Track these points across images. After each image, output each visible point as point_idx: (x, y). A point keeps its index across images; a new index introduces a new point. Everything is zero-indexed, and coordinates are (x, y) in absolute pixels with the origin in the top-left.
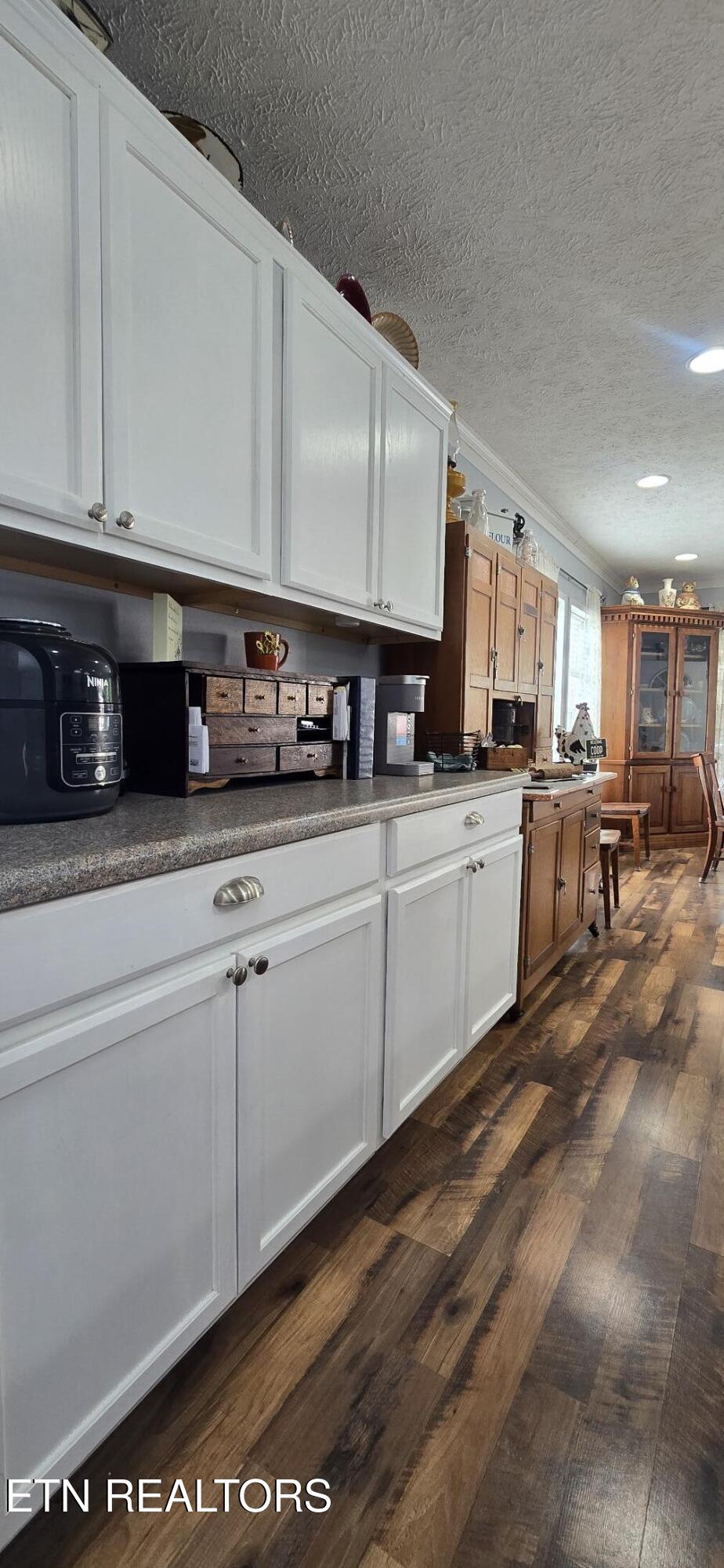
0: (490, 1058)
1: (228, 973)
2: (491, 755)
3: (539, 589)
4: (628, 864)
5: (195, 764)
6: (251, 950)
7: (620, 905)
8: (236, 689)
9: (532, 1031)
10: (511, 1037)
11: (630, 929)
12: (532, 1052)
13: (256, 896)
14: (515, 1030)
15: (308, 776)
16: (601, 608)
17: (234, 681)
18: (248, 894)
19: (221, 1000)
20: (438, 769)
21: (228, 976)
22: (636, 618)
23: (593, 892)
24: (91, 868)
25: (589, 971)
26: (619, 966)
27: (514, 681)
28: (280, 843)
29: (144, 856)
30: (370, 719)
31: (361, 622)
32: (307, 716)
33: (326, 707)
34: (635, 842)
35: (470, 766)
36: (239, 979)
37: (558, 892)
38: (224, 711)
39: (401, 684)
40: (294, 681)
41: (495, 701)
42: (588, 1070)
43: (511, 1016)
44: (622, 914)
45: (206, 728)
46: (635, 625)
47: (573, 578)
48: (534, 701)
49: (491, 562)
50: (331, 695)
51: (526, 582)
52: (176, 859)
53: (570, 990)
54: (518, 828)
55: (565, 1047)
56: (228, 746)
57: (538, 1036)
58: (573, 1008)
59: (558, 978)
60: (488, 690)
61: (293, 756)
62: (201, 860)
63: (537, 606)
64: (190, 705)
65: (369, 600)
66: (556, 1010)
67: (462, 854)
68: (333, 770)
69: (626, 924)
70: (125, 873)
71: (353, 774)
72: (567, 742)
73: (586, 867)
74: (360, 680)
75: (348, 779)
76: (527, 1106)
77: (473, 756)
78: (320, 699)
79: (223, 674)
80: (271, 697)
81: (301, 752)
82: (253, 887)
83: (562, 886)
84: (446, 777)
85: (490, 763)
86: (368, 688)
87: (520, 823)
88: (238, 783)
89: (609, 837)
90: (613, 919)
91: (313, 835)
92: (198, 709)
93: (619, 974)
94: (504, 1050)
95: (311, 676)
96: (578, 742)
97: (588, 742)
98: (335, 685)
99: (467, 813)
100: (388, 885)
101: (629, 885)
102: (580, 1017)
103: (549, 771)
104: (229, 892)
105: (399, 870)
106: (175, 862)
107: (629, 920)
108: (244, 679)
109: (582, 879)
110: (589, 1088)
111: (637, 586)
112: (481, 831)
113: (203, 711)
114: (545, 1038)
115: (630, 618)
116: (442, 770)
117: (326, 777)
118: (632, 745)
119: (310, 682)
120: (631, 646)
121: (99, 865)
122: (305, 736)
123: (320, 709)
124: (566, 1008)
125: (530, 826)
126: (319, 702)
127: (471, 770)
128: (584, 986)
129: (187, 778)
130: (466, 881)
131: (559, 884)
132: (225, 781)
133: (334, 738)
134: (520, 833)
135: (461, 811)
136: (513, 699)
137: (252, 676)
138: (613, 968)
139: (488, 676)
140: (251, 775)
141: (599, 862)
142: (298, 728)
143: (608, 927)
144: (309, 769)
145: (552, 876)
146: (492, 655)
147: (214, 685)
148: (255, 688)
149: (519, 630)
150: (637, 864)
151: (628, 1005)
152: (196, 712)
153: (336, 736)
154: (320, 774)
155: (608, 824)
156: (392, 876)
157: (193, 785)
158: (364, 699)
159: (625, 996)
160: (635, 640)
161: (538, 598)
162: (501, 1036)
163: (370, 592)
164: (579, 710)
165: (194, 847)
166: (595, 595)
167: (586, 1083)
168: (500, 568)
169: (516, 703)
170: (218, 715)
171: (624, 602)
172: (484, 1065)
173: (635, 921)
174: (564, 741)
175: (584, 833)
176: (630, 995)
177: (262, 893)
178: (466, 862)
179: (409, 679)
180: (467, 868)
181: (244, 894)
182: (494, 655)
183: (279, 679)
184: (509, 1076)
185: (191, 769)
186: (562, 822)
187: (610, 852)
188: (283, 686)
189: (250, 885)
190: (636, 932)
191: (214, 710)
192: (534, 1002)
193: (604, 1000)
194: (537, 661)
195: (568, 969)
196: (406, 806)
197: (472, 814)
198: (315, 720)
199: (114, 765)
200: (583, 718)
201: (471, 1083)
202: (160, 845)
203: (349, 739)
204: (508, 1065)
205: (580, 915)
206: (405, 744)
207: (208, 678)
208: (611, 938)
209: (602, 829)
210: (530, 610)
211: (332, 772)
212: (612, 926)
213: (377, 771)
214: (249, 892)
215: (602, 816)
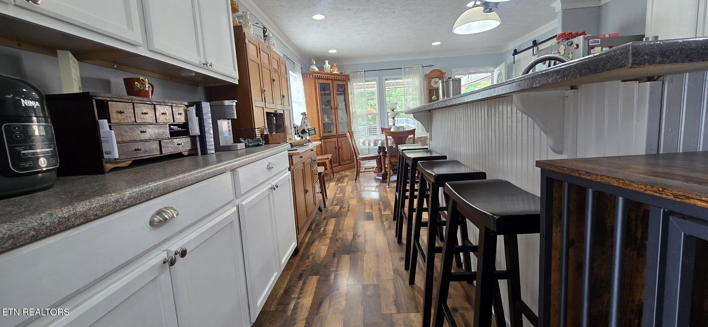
0: (290, 273)
1: (164, 261)
2: (270, 137)
3: (279, 61)
4: (327, 180)
5: (108, 153)
6: (175, 246)
7: (328, 198)
8: (129, 109)
9: (306, 256)
10: (297, 261)
11: (334, 206)
12: (307, 265)
13: (174, 217)
14: (298, 258)
15: (179, 155)
16: (302, 72)
17: (127, 104)
18: (169, 216)
19: (162, 277)
20: (247, 146)
21: (164, 263)
22: (316, 77)
23: (318, 193)
24: (66, 215)
25: (322, 226)
26: (333, 222)
27: (273, 103)
28: (183, 186)
29: (102, 203)
30: (210, 123)
31: (197, 73)
32: (174, 123)
33: (184, 118)
34: (329, 171)
35: (262, 143)
36: (172, 262)
37: (306, 195)
38: (123, 122)
39: (223, 105)
40: (163, 104)
41: (266, 112)
42: (331, 264)
43: (296, 252)
44: (329, 201)
45: (113, 132)
46: (316, 80)
47: (289, 58)
48: (283, 113)
49: (257, 47)
50: (186, 111)
51: (273, 58)
52: (124, 202)
53: (316, 235)
54: (288, 169)
55: (320, 258)
56: (130, 142)
57: (308, 257)
58: (319, 242)
59: (310, 232)
60: (263, 108)
61: (170, 145)
62: (139, 201)
63: (278, 69)
64: (99, 119)
65: (200, 62)
66: (313, 245)
67: (267, 183)
68: (192, 151)
69: (332, 204)
70: (91, 214)
71: (204, 151)
72: (299, 130)
73: (315, 183)
74: (201, 103)
75: (201, 155)
76: (311, 287)
77: (262, 139)
78: (180, 114)
79: (118, 100)
80: (151, 113)
81: (174, 143)
82: (171, 212)
83: (307, 192)
84: (251, 149)
85: (270, 141)
86: (206, 107)
87: (288, 166)
88: (138, 163)
89: (321, 169)
90: (326, 203)
91: (200, 180)
92: (106, 121)
93: (334, 224)
94: (295, 268)
95: (173, 101)
96: (304, 130)
97: (308, 129)
98: (187, 106)
99: (267, 164)
100: (238, 202)
101: (329, 189)
102: (323, 245)
103: (294, 143)
104: (158, 217)
105: (242, 194)
106: (124, 204)
107: (333, 202)
108: (133, 103)
109: (314, 188)
110: (333, 271)
111: (315, 63)
112: (274, 171)
113: (109, 122)
114: (311, 257)
115: (314, 77)
116: (249, 146)
117: (189, 155)
118: (321, 131)
119: (172, 105)
120: (316, 89)
121: (72, 212)
122: (174, 134)
123: (181, 119)
124: (316, 243)
125: (292, 167)
126: (180, 116)
127: (263, 145)
128: (322, 232)
129: (104, 163)
130: (271, 195)
131: (306, 191)
132: (130, 162)
133: (191, 134)
134: (289, 171)
135: (264, 163)
136: (274, 112)
137: (138, 101)
138: (331, 222)
139: (262, 101)
140: (146, 157)
141: (319, 180)
142: (170, 130)
143: (325, 207)
144: (179, 152)
145: (303, 189)
146: (263, 91)
147: (113, 107)
148: (141, 108)
149: (273, 80)
150: (331, 180)
151: (340, 235)
152: (104, 123)
153: (192, 133)
154: (186, 153)
155: (319, 165)
156: (239, 197)
157: (109, 166)
158: (205, 113)
159: (338, 232)
160: (317, 86)
161: (279, 66)
162: (292, 262)
163: (200, 58)
164: (302, 116)
165: (134, 194)
166: (298, 66)
167: (331, 270)
168: (261, 50)
169: (275, 114)
170: (119, 124)
171: (311, 70)
172: (288, 276)
173: (335, 202)
174: (298, 130)
175: (312, 168)
176: (340, 231)
177: (177, 215)
178: (270, 186)
179: (227, 103)
180: (271, 188)
181: (166, 216)
182: (264, 91)
183: (154, 103)
184: (300, 277)
185: (106, 156)
186: (304, 164)
187: (322, 175)
188: (158, 107)
189: (169, 211)
190: (336, 206)
191: (116, 121)
192: (303, 244)
193: (331, 236)
194: (282, 95)
195: (314, 227)
196: (241, 162)
197: (269, 164)
198: (179, 125)
199: (52, 156)
200: (305, 119)
201: (284, 286)
202: (112, 196)
203: (199, 134)
204: (298, 273)
205: (315, 203)
206: (228, 135)
207: (109, 103)
208: (327, 211)
209: (318, 166)
210: (276, 71)
211: (192, 152)
212: (326, 206)
213: (217, 150)
214: (169, 215)
215: (318, 162)
